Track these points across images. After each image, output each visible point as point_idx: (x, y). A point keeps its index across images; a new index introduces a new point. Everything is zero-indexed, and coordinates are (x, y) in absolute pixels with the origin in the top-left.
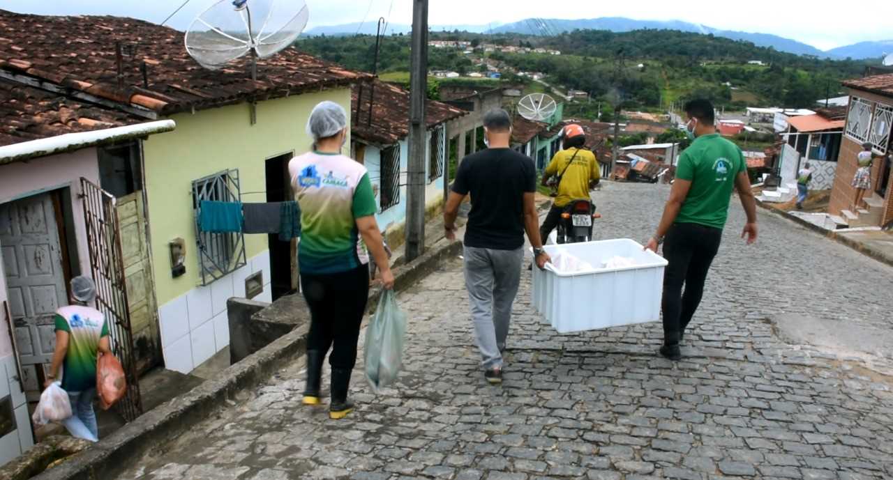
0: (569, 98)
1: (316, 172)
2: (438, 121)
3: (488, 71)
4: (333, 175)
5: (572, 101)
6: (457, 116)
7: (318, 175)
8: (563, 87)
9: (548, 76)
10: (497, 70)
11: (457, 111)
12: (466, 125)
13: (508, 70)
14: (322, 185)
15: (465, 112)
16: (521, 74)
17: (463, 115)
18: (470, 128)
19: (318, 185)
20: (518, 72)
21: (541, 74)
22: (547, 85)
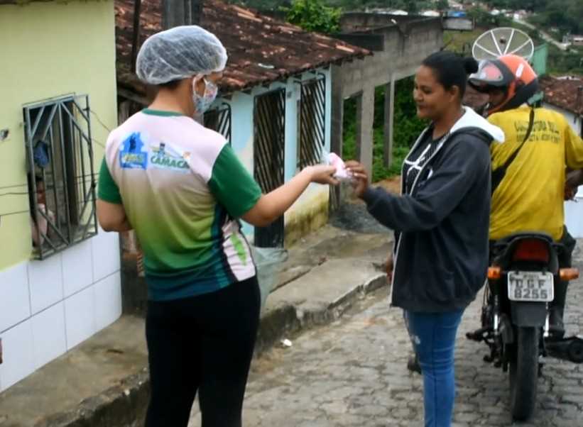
0: (564, 46)
1: (142, 144)
2: (307, 65)
3: (449, 8)
4: (166, 149)
5: (568, 50)
6: (348, 58)
7: (143, 149)
8: (554, 30)
9: (535, 14)
10: (461, 7)
11: (350, 50)
12: (375, 75)
13: (478, 6)
14: (150, 165)
15: (365, 51)
16: (495, 12)
17: (360, 56)
18: (382, 81)
19: (144, 166)
20: (492, 9)
21: (524, 12)
22: (532, 27)
